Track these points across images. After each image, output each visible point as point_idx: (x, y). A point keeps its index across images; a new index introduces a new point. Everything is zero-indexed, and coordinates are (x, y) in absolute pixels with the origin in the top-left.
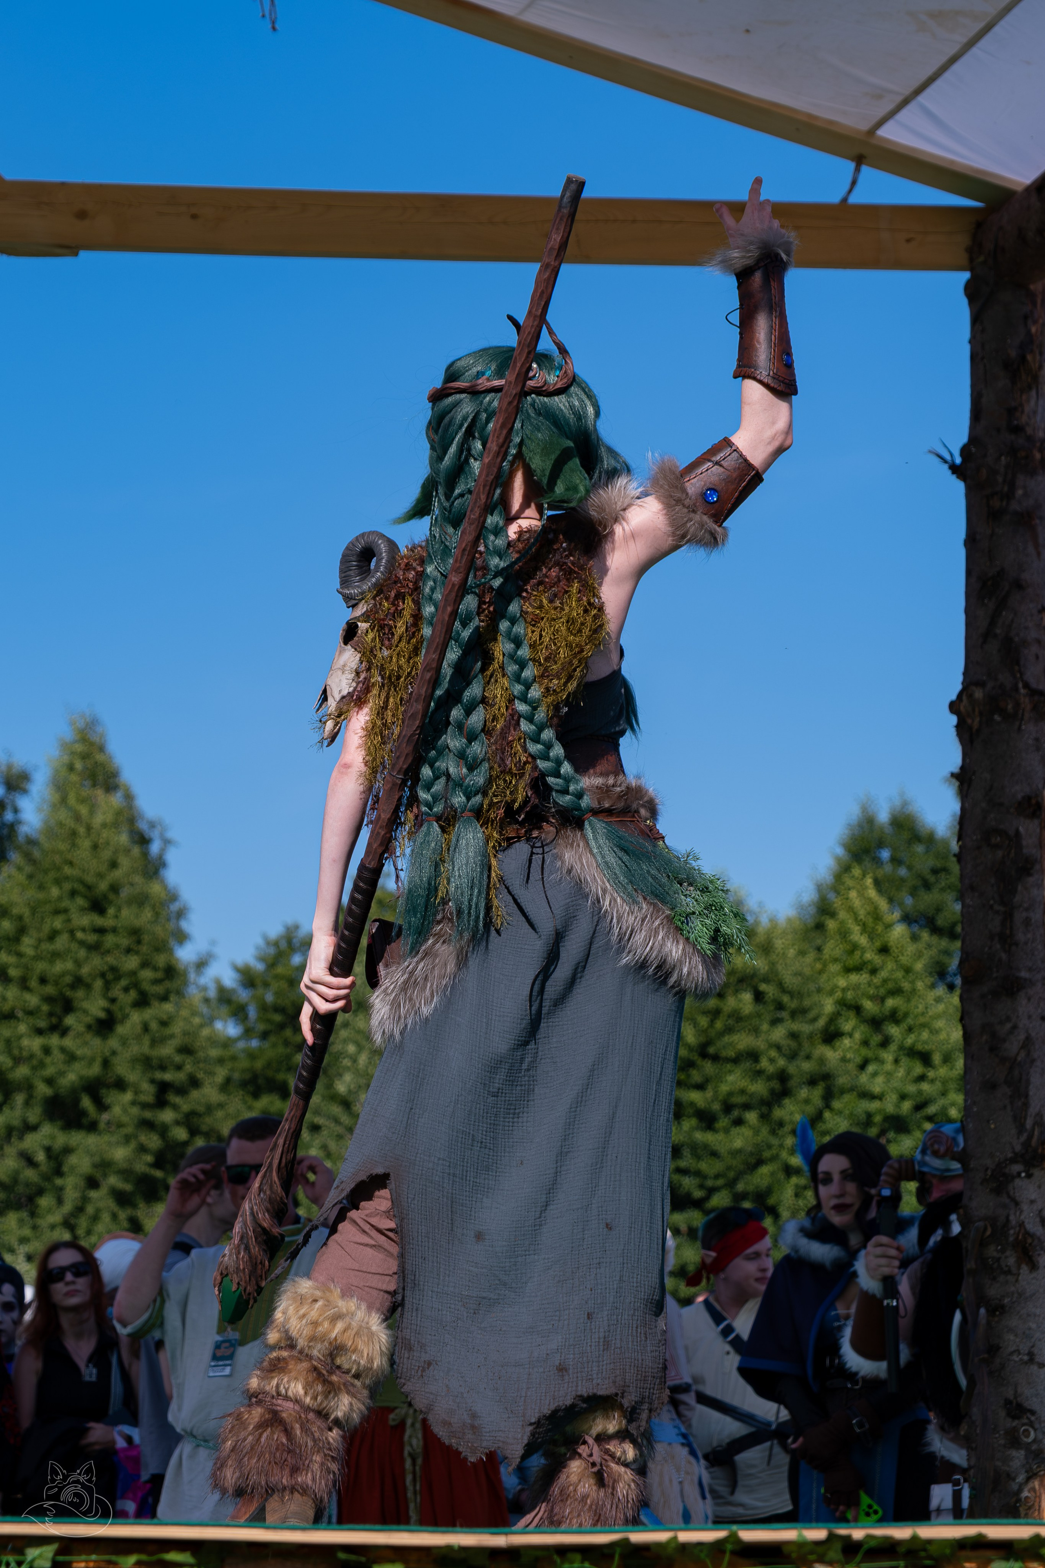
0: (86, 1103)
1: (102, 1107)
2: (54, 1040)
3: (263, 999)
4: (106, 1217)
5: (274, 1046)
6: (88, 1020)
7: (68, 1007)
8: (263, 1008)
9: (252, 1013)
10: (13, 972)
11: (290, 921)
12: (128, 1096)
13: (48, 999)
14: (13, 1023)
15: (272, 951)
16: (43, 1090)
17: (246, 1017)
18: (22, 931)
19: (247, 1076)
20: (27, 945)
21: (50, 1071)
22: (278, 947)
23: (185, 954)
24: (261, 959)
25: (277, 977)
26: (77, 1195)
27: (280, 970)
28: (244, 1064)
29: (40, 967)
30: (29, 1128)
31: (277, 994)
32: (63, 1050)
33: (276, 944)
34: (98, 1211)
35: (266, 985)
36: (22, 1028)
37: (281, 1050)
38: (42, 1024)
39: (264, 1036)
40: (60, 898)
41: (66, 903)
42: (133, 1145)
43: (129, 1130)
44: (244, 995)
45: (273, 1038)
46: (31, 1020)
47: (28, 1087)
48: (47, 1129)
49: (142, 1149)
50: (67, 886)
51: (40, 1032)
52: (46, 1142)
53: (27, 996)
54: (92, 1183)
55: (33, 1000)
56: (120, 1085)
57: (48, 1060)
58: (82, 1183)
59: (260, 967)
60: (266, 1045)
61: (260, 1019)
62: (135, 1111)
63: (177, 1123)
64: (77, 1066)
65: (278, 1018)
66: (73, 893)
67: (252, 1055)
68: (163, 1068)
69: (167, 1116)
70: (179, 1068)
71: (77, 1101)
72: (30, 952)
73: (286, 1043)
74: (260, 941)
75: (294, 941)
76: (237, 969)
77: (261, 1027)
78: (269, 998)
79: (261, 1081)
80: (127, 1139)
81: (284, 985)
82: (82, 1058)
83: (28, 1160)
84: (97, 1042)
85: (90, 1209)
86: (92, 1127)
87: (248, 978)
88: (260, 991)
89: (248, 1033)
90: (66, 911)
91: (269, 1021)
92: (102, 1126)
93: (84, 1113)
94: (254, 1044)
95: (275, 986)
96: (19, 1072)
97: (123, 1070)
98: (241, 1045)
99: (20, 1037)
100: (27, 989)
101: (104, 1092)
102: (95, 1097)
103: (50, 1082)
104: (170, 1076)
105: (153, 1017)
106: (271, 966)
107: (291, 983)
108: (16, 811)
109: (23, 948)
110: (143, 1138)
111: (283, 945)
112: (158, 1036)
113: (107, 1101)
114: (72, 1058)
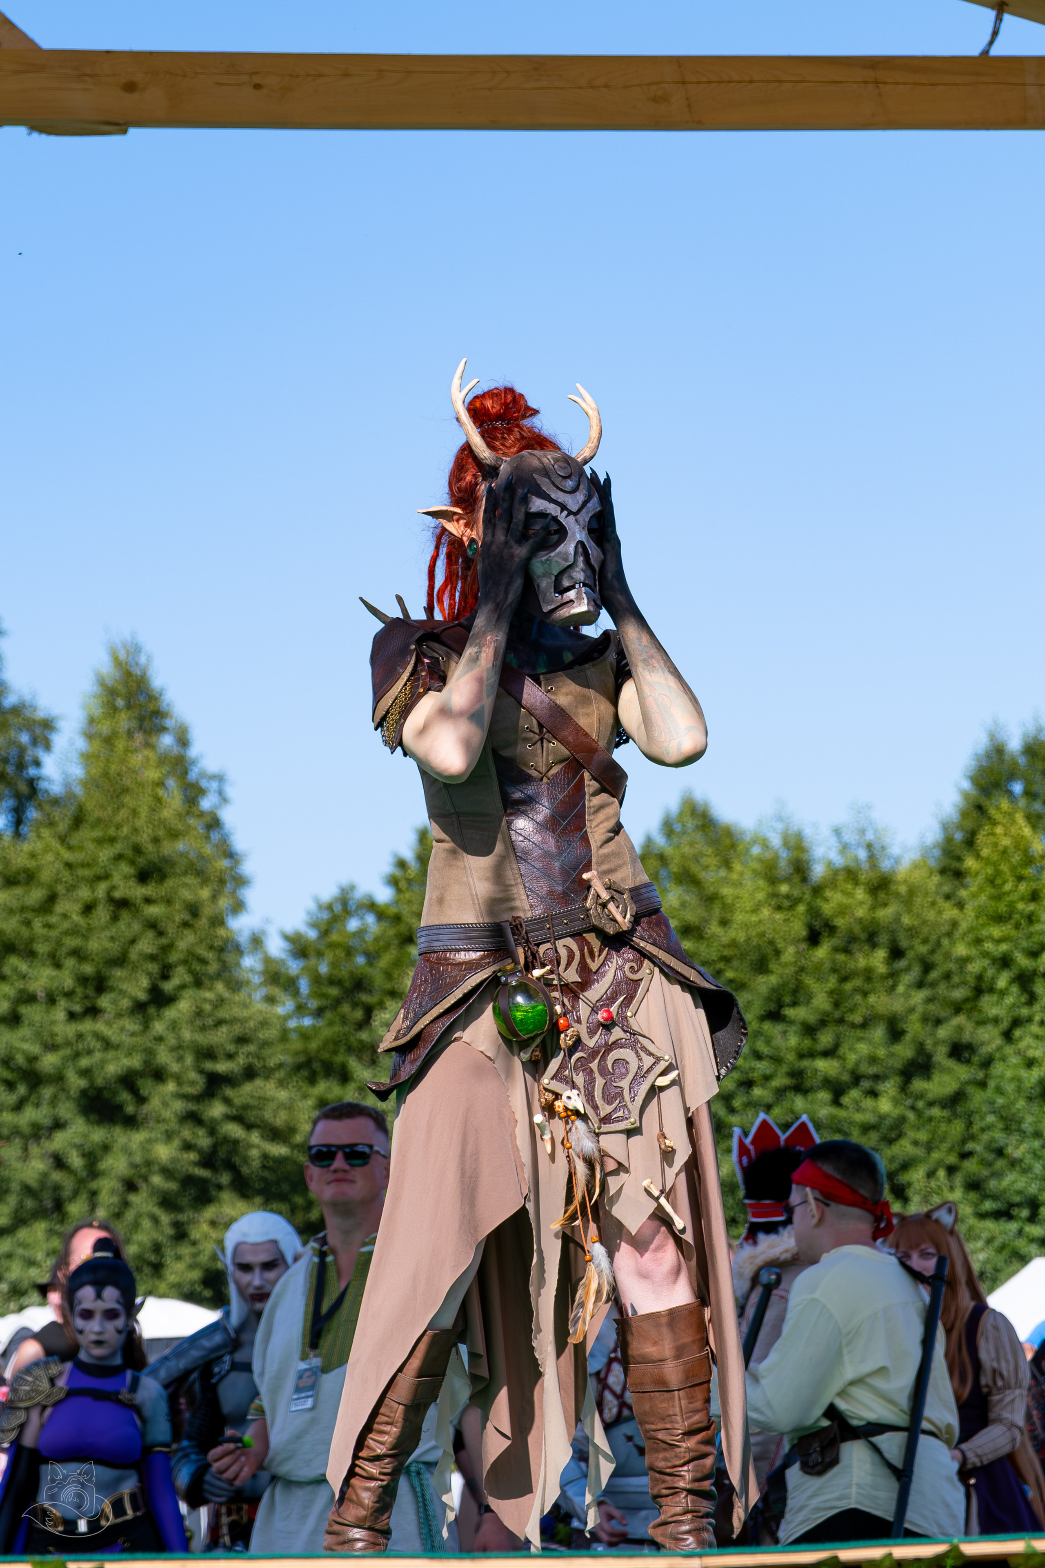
0: (125, 1096)
1: (141, 1100)
2: (87, 1026)
3: (317, 971)
4: (146, 1223)
5: (331, 1023)
6: (126, 1002)
7: (103, 987)
8: (317, 980)
9: (304, 986)
10: (42, 948)
11: (344, 881)
12: (171, 1087)
13: (82, 979)
15: (325, 915)
16: (76, 1082)
17: (296, 993)
18: (52, 899)
19: (302, 1059)
20: (61, 915)
21: (84, 1062)
22: (332, 910)
23: (241, 928)
24: (314, 925)
25: (332, 946)
26: (115, 1199)
27: (334, 937)
28: (296, 1044)
29: (75, 941)
30: (58, 1125)
31: (334, 965)
32: (96, 1035)
33: (330, 907)
35: (320, 954)
37: (337, 1028)
38: (77, 1008)
39: (319, 1012)
41: (108, 868)
42: (176, 1143)
43: (171, 1125)
44: (294, 967)
45: (328, 1015)
47: (58, 1078)
48: (79, 1125)
49: (187, 1147)
50: (114, 851)
51: (72, 1016)
52: (77, 1140)
53: (60, 976)
54: (130, 1186)
55: (66, 980)
56: (161, 1075)
58: (118, 1186)
59: (312, 934)
60: (320, 1023)
61: (314, 994)
62: (178, 1104)
63: (227, 1116)
64: (114, 1056)
66: (118, 858)
67: (305, 1035)
68: (213, 1056)
69: (217, 1110)
70: (231, 1056)
71: (114, 1096)
72: (63, 923)
73: (344, 1020)
74: (312, 906)
75: (351, 902)
76: (286, 938)
77: (313, 1004)
78: (324, 969)
79: (316, 1066)
80: (169, 1135)
81: (341, 953)
82: (119, 1047)
83: (59, 1162)
84: (136, 1028)
85: (130, 1215)
86: (131, 1122)
87: (299, 948)
88: (313, 961)
89: (300, 1009)
90: (109, 877)
91: (324, 996)
92: (141, 1120)
93: (120, 1107)
94: (307, 1022)
95: (329, 956)
96: (49, 1061)
97: (164, 1057)
98: (292, 1024)
99: (53, 1023)
100: (58, 966)
101: (140, 1082)
102: (133, 1090)
103: (86, 1073)
104: (222, 1067)
105: (205, 1000)
106: (325, 933)
107: (349, 952)
108: (37, 763)
109: (53, 919)
110: (187, 1133)
111: (338, 908)
112: (210, 1022)
113: (144, 1092)
114: (107, 1045)
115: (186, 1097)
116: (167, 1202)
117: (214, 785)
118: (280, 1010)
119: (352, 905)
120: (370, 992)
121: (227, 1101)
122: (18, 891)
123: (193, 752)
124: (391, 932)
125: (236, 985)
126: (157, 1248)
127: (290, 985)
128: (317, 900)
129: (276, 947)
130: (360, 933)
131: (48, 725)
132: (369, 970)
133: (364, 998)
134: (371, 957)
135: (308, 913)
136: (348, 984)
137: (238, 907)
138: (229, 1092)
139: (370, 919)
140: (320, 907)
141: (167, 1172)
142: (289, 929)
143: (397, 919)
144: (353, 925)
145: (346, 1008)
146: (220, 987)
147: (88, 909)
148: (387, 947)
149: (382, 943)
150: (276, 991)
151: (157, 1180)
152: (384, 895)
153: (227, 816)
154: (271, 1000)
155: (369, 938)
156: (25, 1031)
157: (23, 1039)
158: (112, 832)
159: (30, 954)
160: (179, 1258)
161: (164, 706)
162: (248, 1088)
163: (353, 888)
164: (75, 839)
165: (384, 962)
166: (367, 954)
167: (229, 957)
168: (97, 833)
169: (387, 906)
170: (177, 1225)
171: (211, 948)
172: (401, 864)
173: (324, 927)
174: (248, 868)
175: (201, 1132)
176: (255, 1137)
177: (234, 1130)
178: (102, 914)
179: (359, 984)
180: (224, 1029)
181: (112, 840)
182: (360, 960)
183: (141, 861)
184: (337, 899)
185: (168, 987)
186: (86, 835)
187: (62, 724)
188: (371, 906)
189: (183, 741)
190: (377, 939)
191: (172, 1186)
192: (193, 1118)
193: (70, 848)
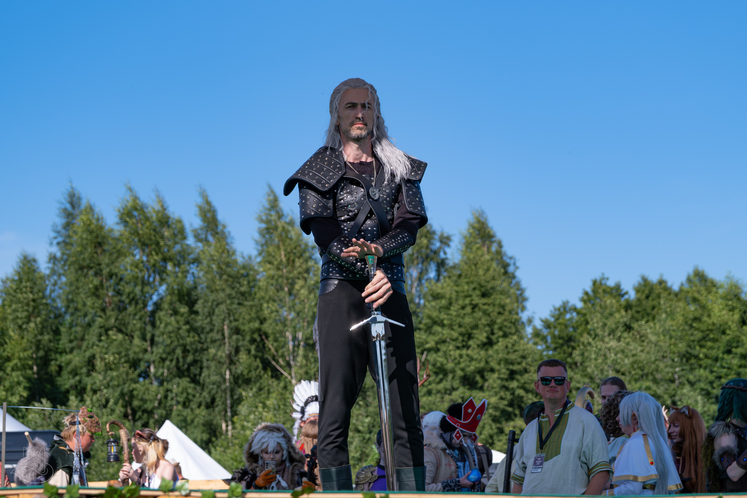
0: (478, 378)
1: (485, 380)
2: (464, 352)
3: (554, 333)
5: (560, 353)
6: (479, 342)
7: (470, 337)
8: (554, 337)
9: (549, 339)
10: (446, 323)
11: (565, 300)
12: (496, 375)
13: (462, 334)
14: (447, 344)
15: (557, 313)
16: (459, 373)
17: (546, 342)
18: (450, 304)
20: (453, 310)
21: (462, 365)
22: (560, 311)
23: (524, 316)
24: (553, 316)
25: (560, 324)
27: (561, 321)
29: (459, 320)
30: (454, 389)
31: (560, 331)
32: (468, 355)
33: (559, 309)
34: (484, 424)
35: (555, 327)
36: (451, 347)
38: (459, 345)
39: (555, 349)
40: (468, 291)
41: (470, 293)
42: (498, 396)
43: (497, 390)
44: (545, 332)
45: (558, 350)
46: (454, 343)
47: (453, 372)
48: (461, 389)
49: (502, 398)
50: (472, 286)
51: (458, 348)
52: (461, 395)
53: (453, 333)
55: (455, 335)
56: (492, 370)
57: (462, 360)
59: (552, 320)
60: (555, 353)
61: (553, 342)
62: (499, 382)
63: (518, 387)
64: (474, 363)
65: (561, 341)
66: (474, 289)
68: (512, 364)
69: (514, 384)
70: (519, 364)
71: (474, 378)
72: (454, 313)
73: (564, 353)
74: (552, 309)
76: (543, 321)
77: (553, 346)
78: (557, 333)
80: (496, 394)
81: (563, 327)
82: (476, 360)
84: (483, 353)
86: (481, 389)
87: (547, 325)
88: (552, 330)
89: (548, 347)
90: (470, 296)
91: (557, 343)
92: (485, 388)
93: (477, 383)
94: (551, 353)
95: (559, 328)
96: (450, 366)
97: (493, 364)
98: (545, 353)
99: (450, 351)
100: (453, 329)
101: (486, 374)
102: (483, 377)
103: (463, 370)
104: (516, 368)
105: (509, 342)
106: (557, 319)
107: (566, 326)
108: (445, 253)
109: (451, 312)
110: (502, 394)
111: (562, 310)
112: (511, 351)
113: (487, 377)
114: (472, 359)
115: (502, 379)
116: (495, 420)
117: (512, 262)
118: (539, 347)
119: (568, 309)
120: (574, 342)
121: (518, 381)
122: (438, 301)
123: (504, 249)
124: (582, 319)
125: (521, 338)
126: (491, 437)
127: (544, 339)
128: (554, 307)
129: (538, 324)
130: (571, 319)
131: (448, 238)
132: (574, 334)
133: (573, 344)
134: (575, 329)
135: (551, 311)
136: (566, 338)
137: (524, 309)
138: (518, 377)
139: (575, 314)
140: (555, 309)
141: (496, 408)
142: (543, 318)
143: (584, 315)
144: (568, 316)
145: (565, 348)
146: (515, 337)
147: (463, 308)
148: (581, 324)
149: (579, 323)
150: (537, 340)
151: (491, 411)
152: (580, 305)
153: (518, 274)
154: (536, 344)
155: (574, 321)
156: (440, 354)
157: (439, 357)
158: (472, 279)
159: (443, 325)
160: (500, 441)
161: (492, 233)
162: (526, 376)
163: (568, 302)
164: (460, 281)
165: (579, 330)
166: (574, 328)
167: (519, 327)
168: (467, 280)
169: (582, 309)
170: (499, 428)
171: (511, 322)
172: (586, 293)
173: (557, 317)
174: (527, 294)
175: (508, 393)
176: (530, 396)
177: (521, 392)
178: (468, 309)
179: (570, 339)
180: (516, 353)
181: (472, 282)
182: (571, 330)
183: (483, 289)
184: (561, 306)
185: (494, 338)
186: (463, 280)
187: (453, 238)
188: (575, 309)
189: (500, 245)
190: (577, 322)
191: (498, 414)
192: (505, 388)
193: (457, 286)
